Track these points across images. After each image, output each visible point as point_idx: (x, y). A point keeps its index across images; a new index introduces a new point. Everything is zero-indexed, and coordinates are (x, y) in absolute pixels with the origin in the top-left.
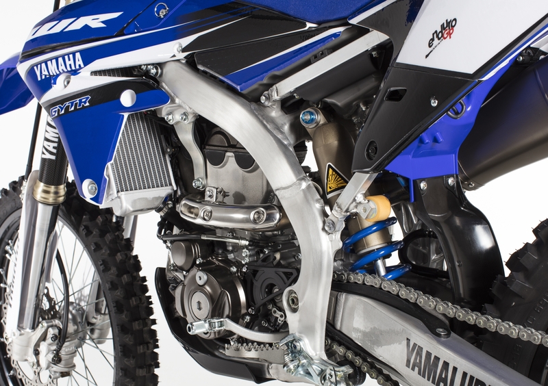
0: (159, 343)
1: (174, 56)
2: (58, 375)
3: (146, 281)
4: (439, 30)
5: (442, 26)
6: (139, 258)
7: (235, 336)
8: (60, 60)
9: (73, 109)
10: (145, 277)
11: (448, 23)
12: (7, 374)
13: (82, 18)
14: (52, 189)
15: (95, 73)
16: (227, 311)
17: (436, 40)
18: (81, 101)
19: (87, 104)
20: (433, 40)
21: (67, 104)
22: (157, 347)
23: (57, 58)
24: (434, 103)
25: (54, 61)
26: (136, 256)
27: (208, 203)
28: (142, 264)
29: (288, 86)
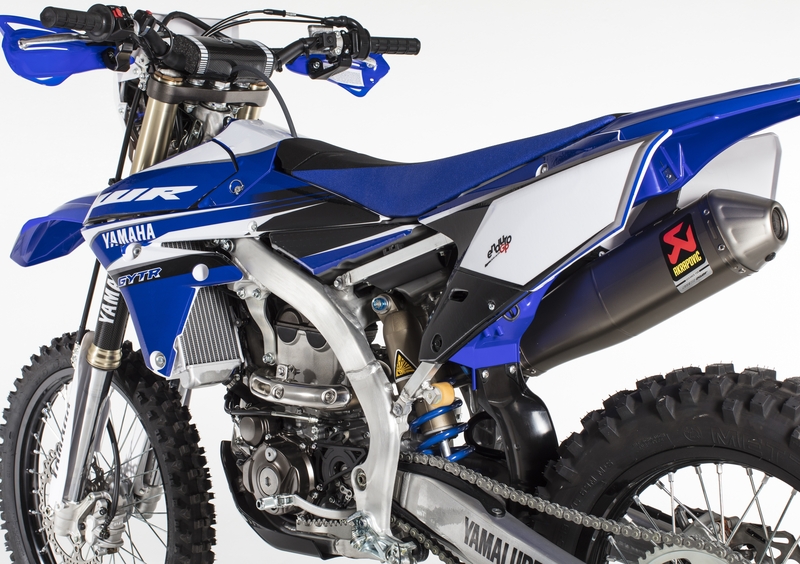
0: (216, 519)
1: (249, 234)
2: (104, 551)
3: (204, 452)
4: (497, 244)
5: (500, 240)
6: (197, 428)
7: (303, 513)
8: (131, 230)
9: (142, 279)
10: (203, 448)
11: (505, 239)
12: (38, 551)
13: (154, 189)
14: (108, 353)
15: (165, 244)
16: (295, 487)
17: (494, 253)
18: (151, 272)
19: (158, 276)
20: (491, 251)
21: (137, 274)
22: (214, 522)
23: (127, 228)
24: (492, 308)
25: (124, 230)
26: (194, 426)
27: (280, 381)
28: (200, 435)
29: (360, 274)
